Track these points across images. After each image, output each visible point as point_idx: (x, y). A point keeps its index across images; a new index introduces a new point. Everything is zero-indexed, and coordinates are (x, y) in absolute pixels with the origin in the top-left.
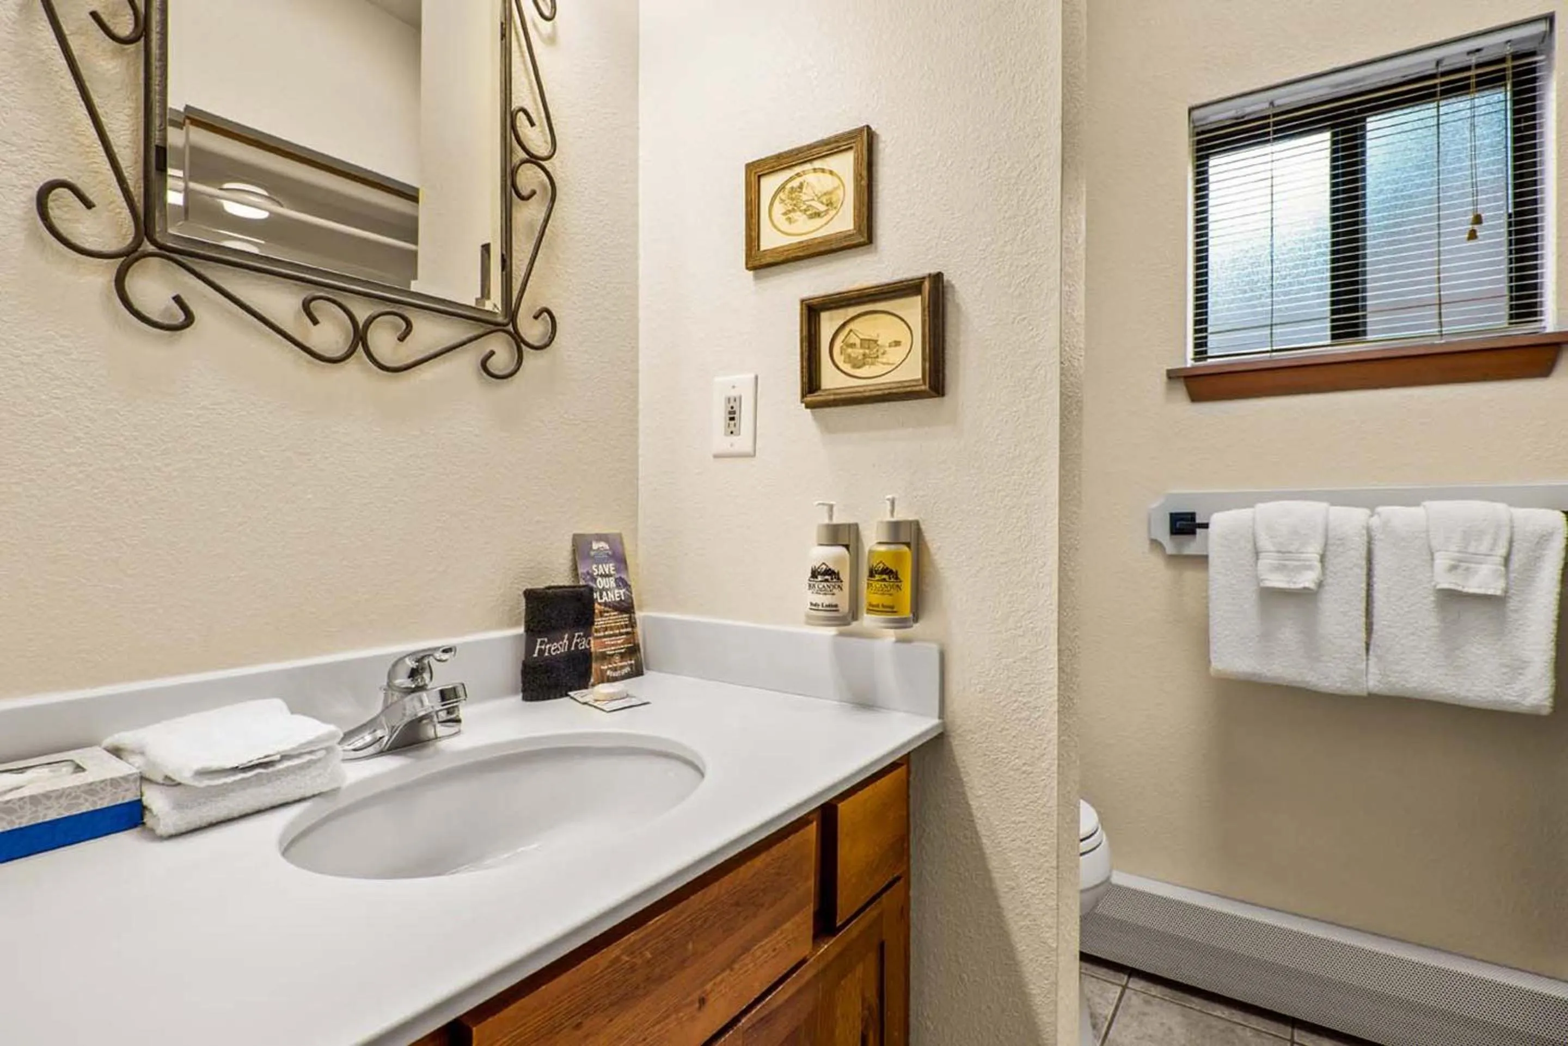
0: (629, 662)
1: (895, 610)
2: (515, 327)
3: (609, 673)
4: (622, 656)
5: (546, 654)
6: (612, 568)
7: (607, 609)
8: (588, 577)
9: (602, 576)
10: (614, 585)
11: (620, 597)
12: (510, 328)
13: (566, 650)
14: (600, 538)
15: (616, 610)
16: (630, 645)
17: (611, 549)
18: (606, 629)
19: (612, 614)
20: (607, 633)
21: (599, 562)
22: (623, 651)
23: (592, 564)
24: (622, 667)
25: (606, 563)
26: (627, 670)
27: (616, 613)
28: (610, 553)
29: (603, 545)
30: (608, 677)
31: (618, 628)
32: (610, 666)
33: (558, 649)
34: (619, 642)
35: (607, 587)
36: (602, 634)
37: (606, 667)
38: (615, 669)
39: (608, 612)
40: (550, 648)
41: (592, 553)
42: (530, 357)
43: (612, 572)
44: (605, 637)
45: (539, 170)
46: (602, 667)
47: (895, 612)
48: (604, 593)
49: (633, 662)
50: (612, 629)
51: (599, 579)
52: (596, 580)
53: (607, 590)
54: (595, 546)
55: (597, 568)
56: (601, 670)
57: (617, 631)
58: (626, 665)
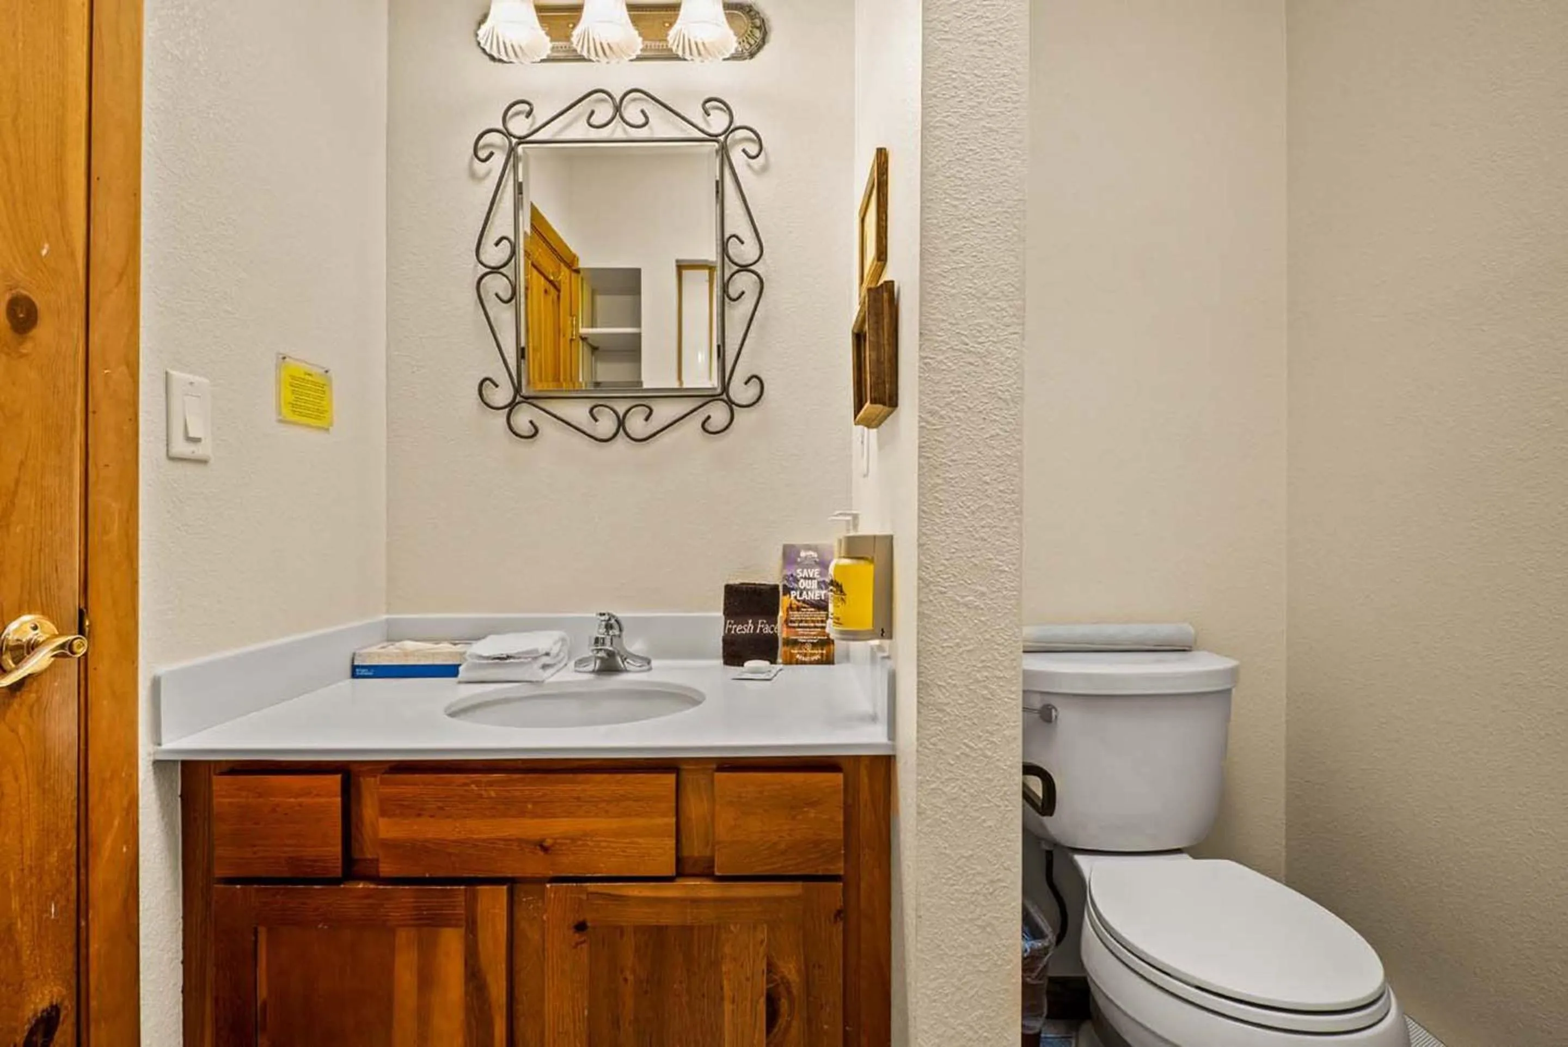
0: (820, 651)
1: (840, 621)
2: (728, 396)
3: (798, 656)
4: (814, 645)
5: (733, 632)
6: (816, 573)
7: (804, 605)
8: (791, 579)
9: (805, 578)
10: (816, 587)
11: (820, 597)
12: (724, 396)
13: (752, 631)
14: (808, 548)
15: (814, 607)
16: (822, 638)
17: (818, 557)
18: (801, 621)
19: (810, 610)
20: (801, 625)
21: (809, 567)
22: (815, 641)
23: (797, 569)
24: (814, 654)
25: (811, 569)
26: (817, 657)
27: (813, 609)
28: (817, 560)
29: (814, 554)
30: (797, 659)
31: (813, 622)
32: (800, 651)
33: (743, 630)
34: (813, 633)
35: (808, 587)
36: (796, 625)
37: (796, 651)
38: (805, 655)
39: (805, 608)
40: (736, 629)
41: (799, 560)
42: (740, 414)
43: (816, 576)
44: (799, 627)
45: (750, 274)
46: (792, 651)
47: (841, 624)
48: (805, 593)
49: (824, 652)
50: (806, 621)
51: (802, 581)
52: (798, 581)
53: (811, 590)
54: (803, 554)
55: (802, 572)
56: (791, 654)
57: (812, 625)
58: (817, 654)
